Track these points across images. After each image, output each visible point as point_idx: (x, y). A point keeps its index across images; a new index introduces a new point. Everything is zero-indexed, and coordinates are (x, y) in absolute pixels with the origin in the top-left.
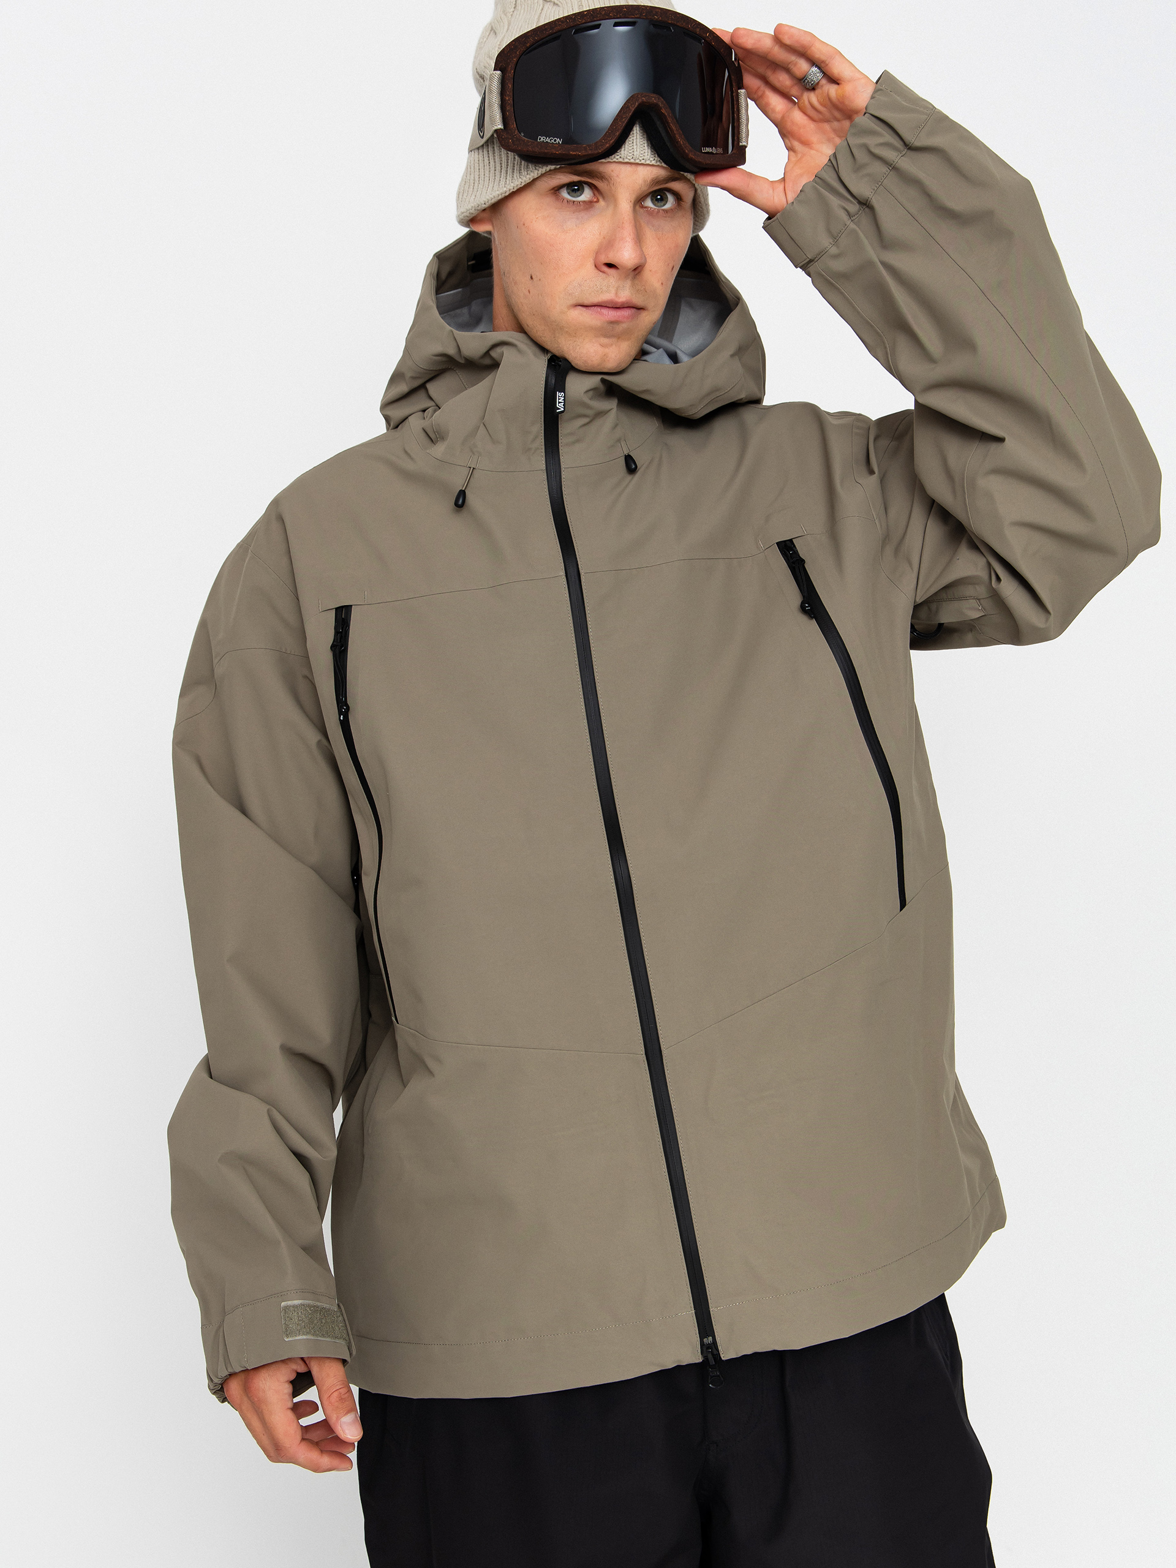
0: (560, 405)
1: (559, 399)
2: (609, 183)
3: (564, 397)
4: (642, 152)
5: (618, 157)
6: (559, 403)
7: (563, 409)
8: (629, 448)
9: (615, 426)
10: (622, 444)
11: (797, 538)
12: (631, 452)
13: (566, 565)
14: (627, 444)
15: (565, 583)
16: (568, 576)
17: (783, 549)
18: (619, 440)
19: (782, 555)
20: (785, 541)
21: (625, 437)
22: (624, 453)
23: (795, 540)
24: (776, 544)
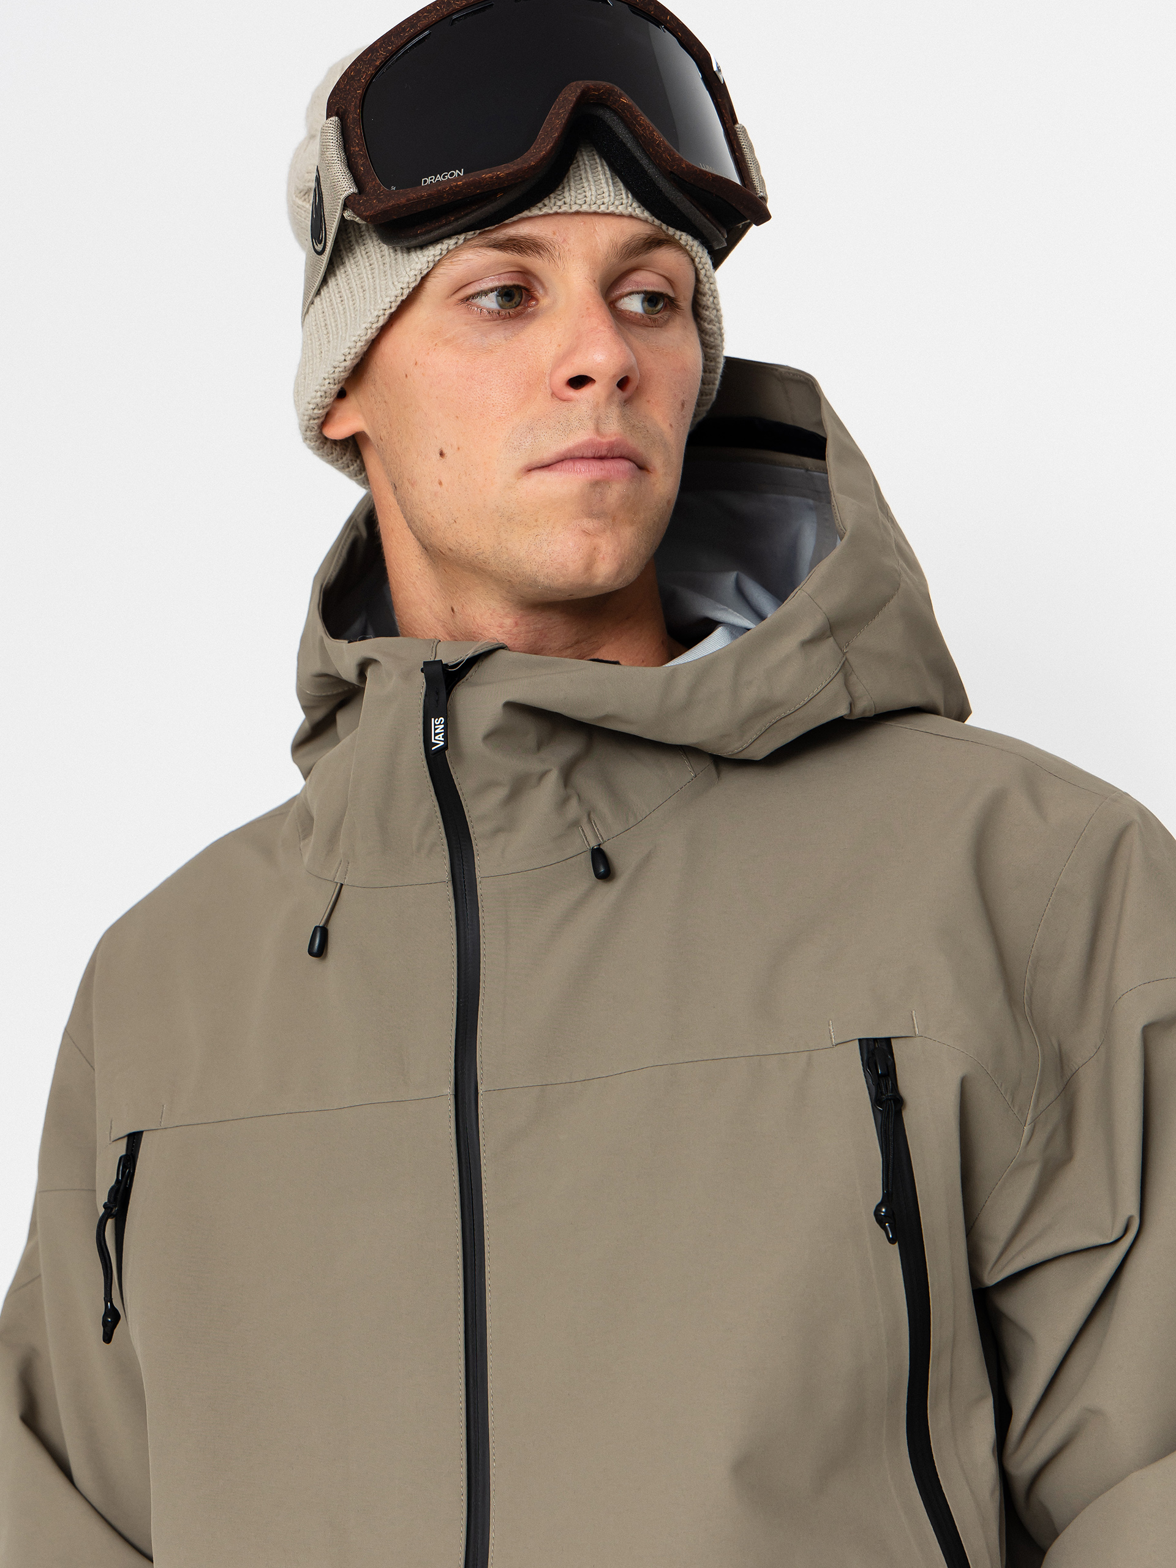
0: (437, 738)
1: (435, 729)
2: (552, 255)
3: (446, 724)
4: (599, 192)
5: (559, 203)
6: (436, 734)
7: (442, 743)
8: (601, 836)
9: (564, 801)
10: (583, 830)
11: (900, 1039)
12: (606, 841)
13: (459, 1073)
14: (598, 829)
15: (452, 1108)
16: (460, 1094)
17: (868, 1059)
18: (576, 824)
19: (864, 1071)
20: (875, 1040)
21: (592, 816)
22: (589, 845)
23: (895, 1044)
24: (857, 1041)
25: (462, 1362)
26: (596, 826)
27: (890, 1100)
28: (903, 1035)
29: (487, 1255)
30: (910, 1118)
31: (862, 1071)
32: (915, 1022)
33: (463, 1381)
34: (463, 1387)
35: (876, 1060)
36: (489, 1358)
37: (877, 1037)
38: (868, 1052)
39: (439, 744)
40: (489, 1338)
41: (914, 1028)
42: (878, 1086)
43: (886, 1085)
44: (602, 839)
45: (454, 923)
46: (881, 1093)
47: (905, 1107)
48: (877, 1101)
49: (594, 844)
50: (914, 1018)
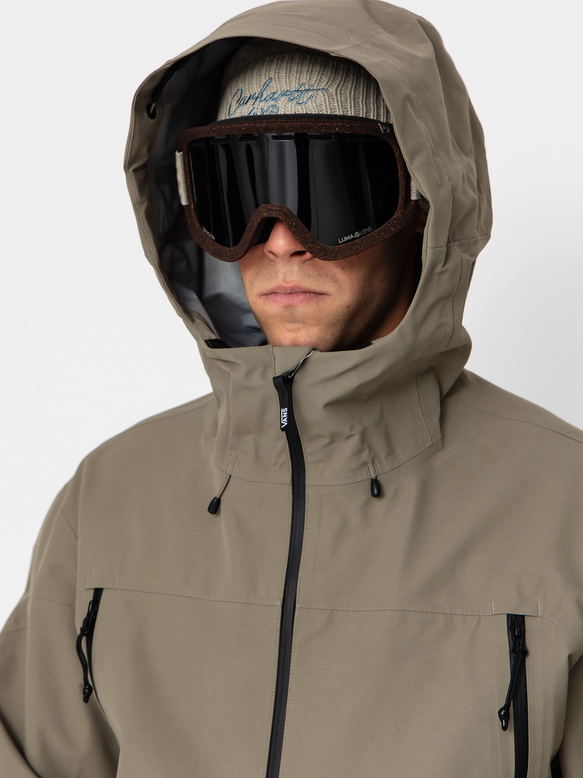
0: (284, 420)
6: (284, 418)
7: (286, 424)
8: (378, 472)
9: (360, 451)
10: (368, 468)
11: (530, 617)
12: (380, 475)
13: (286, 594)
14: (377, 468)
15: (280, 613)
16: (285, 606)
17: (511, 626)
18: (365, 464)
19: (508, 632)
20: (516, 615)
21: (375, 460)
22: (371, 476)
23: (526, 618)
24: (506, 615)
25: (267, 753)
26: (376, 466)
27: (521, 651)
28: (531, 615)
29: (288, 698)
30: (530, 662)
31: (507, 632)
32: (539, 608)
33: (266, 763)
34: (266, 767)
35: (515, 627)
36: (283, 754)
37: (517, 614)
38: (511, 622)
39: (285, 424)
40: (284, 743)
41: (538, 611)
42: (515, 642)
43: (519, 642)
44: (379, 473)
45: (291, 507)
46: (516, 646)
47: (527, 656)
48: (513, 651)
49: (373, 476)
50: (539, 606)
